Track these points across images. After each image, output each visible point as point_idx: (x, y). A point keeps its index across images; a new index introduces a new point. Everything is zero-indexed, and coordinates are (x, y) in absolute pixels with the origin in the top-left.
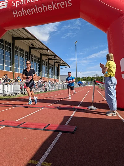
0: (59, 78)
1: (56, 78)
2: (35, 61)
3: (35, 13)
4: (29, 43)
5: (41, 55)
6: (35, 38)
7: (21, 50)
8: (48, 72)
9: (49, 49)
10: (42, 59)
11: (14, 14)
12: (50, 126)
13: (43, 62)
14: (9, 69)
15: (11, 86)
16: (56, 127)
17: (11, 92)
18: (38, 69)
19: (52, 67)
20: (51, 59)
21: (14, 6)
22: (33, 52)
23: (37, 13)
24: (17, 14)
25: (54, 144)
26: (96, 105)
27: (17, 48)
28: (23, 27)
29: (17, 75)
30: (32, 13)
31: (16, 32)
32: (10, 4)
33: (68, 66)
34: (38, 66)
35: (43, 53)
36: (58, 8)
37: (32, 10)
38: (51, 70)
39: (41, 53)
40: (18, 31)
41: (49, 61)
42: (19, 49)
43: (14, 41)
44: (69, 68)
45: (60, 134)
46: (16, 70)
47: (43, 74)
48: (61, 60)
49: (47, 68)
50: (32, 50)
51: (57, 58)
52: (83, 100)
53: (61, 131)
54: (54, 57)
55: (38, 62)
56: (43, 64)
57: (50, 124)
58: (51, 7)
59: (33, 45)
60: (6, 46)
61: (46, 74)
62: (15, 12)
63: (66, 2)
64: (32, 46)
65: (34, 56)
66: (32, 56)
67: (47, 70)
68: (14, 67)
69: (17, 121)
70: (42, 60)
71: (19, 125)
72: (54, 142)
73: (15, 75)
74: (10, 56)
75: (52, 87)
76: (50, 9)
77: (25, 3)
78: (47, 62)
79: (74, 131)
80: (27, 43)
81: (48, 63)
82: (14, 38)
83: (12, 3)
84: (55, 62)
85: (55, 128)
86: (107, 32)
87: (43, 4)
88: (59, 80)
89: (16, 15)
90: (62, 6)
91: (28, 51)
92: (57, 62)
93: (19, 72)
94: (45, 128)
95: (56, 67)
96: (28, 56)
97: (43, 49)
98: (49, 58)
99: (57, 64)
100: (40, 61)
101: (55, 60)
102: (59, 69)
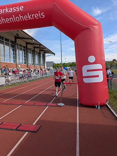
1: (42, 65)
2: (21, 50)
3: (13, 22)
5: (27, 43)
7: (6, 40)
8: (34, 60)
9: (34, 39)
10: (28, 47)
13: (29, 50)
18: (24, 58)
19: (38, 54)
20: (37, 48)
22: (19, 41)
23: (15, 21)
27: (2, 38)
30: (10, 22)
33: (53, 53)
34: (24, 55)
35: (29, 42)
36: (33, 19)
37: (10, 19)
38: (37, 57)
41: (34, 49)
42: (4, 39)
45: (27, 133)
48: (46, 48)
49: (33, 56)
50: (17, 39)
53: (28, 131)
54: (39, 46)
55: (24, 51)
56: (29, 52)
58: (27, 18)
59: (18, 35)
63: (39, 14)
65: (20, 45)
67: (33, 58)
77: (4, 13)
78: (32, 51)
80: (13, 33)
81: (34, 51)
84: (40, 50)
87: (20, 15)
88: (45, 67)
90: (36, 17)
91: (14, 40)
92: (42, 50)
93: (5, 62)
94: (17, 128)
95: (41, 54)
96: (14, 45)
97: (28, 39)
98: (34, 47)
99: (43, 52)
100: (25, 49)
101: (40, 48)
102: (44, 56)
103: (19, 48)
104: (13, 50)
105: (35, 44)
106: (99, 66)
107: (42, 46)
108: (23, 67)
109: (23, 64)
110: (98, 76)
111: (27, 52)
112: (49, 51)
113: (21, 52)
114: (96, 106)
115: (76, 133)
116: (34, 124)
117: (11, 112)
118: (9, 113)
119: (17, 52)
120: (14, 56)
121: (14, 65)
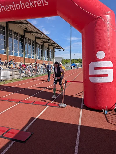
0: (53, 60)
1: (50, 60)
2: (30, 44)
4: (23, 26)
5: (36, 38)
6: (28, 23)
7: (15, 33)
8: (42, 55)
9: (43, 33)
10: (37, 42)
13: (38, 45)
18: (32, 52)
19: (47, 49)
20: (46, 42)
22: (28, 35)
27: (11, 31)
29: (12, 58)
33: (62, 49)
34: (32, 49)
35: (38, 36)
38: (45, 52)
39: (36, 36)
41: (43, 44)
42: (13, 33)
43: (7, 25)
46: (11, 53)
47: (38, 56)
48: (55, 43)
49: (41, 50)
50: (26, 33)
53: (15, 140)
54: (48, 40)
55: (33, 45)
56: (38, 47)
59: (27, 29)
61: (40, 57)
65: (29, 39)
67: (41, 53)
68: (8, 51)
73: (9, 58)
74: (5, 39)
78: (41, 45)
80: (21, 26)
81: (43, 46)
84: (49, 45)
86: (81, 33)
87: (20, 1)
88: (53, 62)
91: (22, 34)
92: (51, 45)
93: (13, 55)
94: (4, 134)
95: (50, 49)
96: (22, 39)
97: (37, 33)
98: (43, 41)
99: (52, 47)
101: (49, 43)
102: (53, 51)
104: (22, 44)
105: (44, 39)
106: (110, 64)
107: (51, 41)
108: (31, 61)
109: (31, 58)
110: (107, 75)
111: (36, 47)
112: (58, 46)
113: (29, 46)
114: (103, 110)
115: (75, 147)
116: (25, 130)
117: (5, 111)
118: (2, 112)
119: (26, 46)
120: (22, 50)
121: (22, 59)
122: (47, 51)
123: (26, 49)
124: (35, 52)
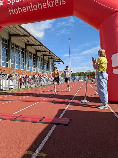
1: (51, 73)
2: (31, 57)
3: (30, 11)
4: (25, 39)
5: (37, 51)
6: (30, 35)
7: (17, 46)
8: (43, 68)
9: (44, 46)
11: (10, 11)
12: (45, 119)
13: (38, 58)
14: (6, 64)
15: (7, 81)
16: (51, 119)
17: (8, 87)
18: (33, 65)
19: (47, 62)
20: (46, 55)
21: (9, 3)
22: (29, 48)
23: (33, 10)
24: (13, 12)
25: (49, 136)
26: (88, 98)
27: (13, 44)
28: (18, 24)
29: (13, 70)
30: (27, 11)
31: (12, 29)
32: (6, 2)
33: (62, 62)
34: (33, 62)
36: (53, 6)
38: (46, 66)
39: (37, 49)
40: (14, 28)
41: (44, 57)
42: (15, 46)
43: (10, 38)
44: (63, 63)
45: (55, 126)
46: (12, 66)
47: (38, 69)
48: (56, 56)
49: (42, 63)
50: (27, 46)
51: (51, 54)
52: (76, 94)
53: (55, 124)
54: (48, 53)
55: (34, 58)
56: (38, 60)
57: (45, 116)
58: (46, 5)
59: (29, 42)
60: (2, 43)
61: (41, 70)
62: (11, 10)
64: (27, 43)
65: (30, 52)
66: (27, 52)
67: (42, 66)
68: (11, 63)
69: (13, 114)
70: (37, 56)
71: (16, 118)
72: (49, 134)
73: (11, 71)
74: (7, 52)
75: (47, 82)
76: (45, 6)
77: (20, 1)
78: (42, 58)
79: (68, 123)
80: (23, 40)
82: (10, 35)
83: (8, 0)
84: (49, 58)
85: (50, 121)
86: (99, 30)
87: (38, 2)
89: (11, 12)
91: (24, 47)
92: (51, 58)
93: (15, 68)
94: (40, 120)
95: (50, 63)
96: (24, 52)
97: (38, 45)
98: (43, 55)
99: (52, 60)
100: (35, 57)
101: (49, 56)
102: (53, 64)
103: (29, 56)
104: (23, 57)
109: (33, 71)
112: (58, 58)
116: (60, 117)
119: (27, 58)
120: (24, 63)
121: (24, 72)
122: (47, 64)
123: (27, 62)
124: (35, 65)
